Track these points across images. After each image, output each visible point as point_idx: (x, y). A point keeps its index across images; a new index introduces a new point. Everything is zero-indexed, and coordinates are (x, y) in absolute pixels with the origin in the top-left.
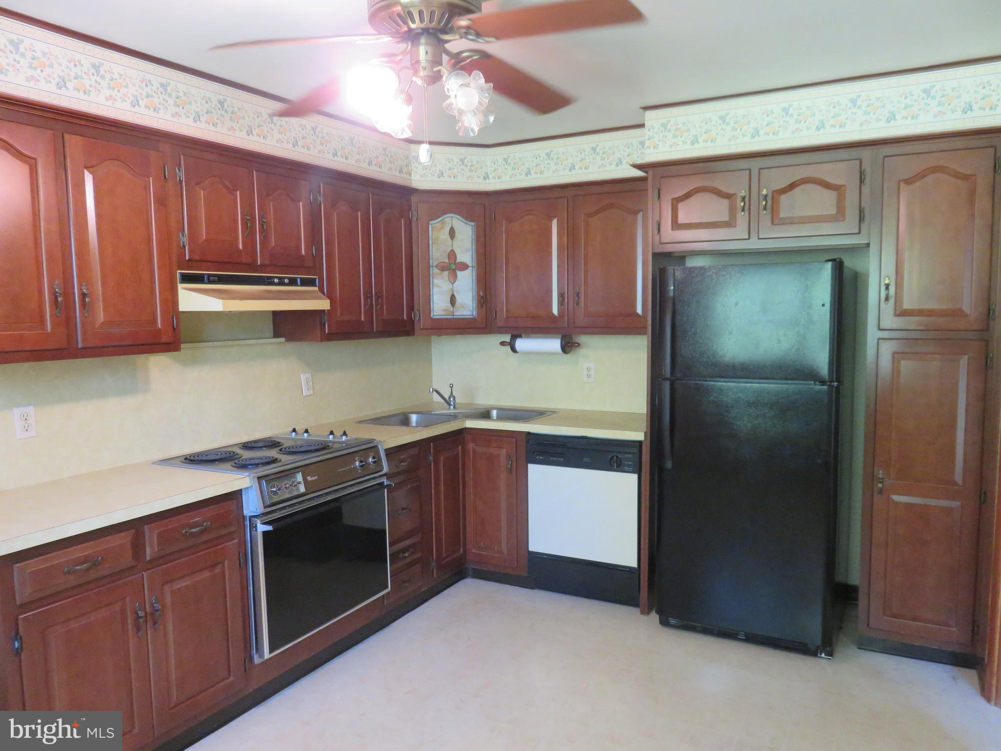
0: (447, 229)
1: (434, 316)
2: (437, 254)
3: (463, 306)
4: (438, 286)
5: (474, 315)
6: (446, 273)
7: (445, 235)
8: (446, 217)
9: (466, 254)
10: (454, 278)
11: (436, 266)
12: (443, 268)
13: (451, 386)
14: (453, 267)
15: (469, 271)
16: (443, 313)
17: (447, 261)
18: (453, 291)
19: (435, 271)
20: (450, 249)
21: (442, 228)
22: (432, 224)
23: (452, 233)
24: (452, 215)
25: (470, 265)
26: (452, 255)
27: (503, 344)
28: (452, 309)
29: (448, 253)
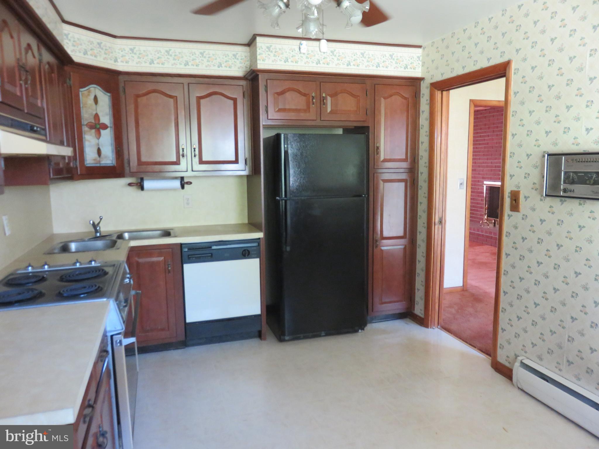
0: (92, 97)
1: (87, 164)
2: (87, 116)
3: (106, 157)
4: (89, 141)
5: (114, 163)
6: (93, 131)
7: (90, 101)
8: (92, 87)
9: (106, 119)
10: (99, 135)
11: (87, 125)
12: (92, 127)
13: (101, 218)
14: (98, 126)
15: (108, 130)
16: (92, 162)
17: (93, 121)
18: (98, 144)
19: (85, 129)
20: (94, 113)
21: (89, 95)
22: (82, 91)
23: (96, 100)
24: (95, 86)
25: (109, 125)
26: (97, 117)
27: (130, 185)
28: (98, 159)
29: (93, 116)
